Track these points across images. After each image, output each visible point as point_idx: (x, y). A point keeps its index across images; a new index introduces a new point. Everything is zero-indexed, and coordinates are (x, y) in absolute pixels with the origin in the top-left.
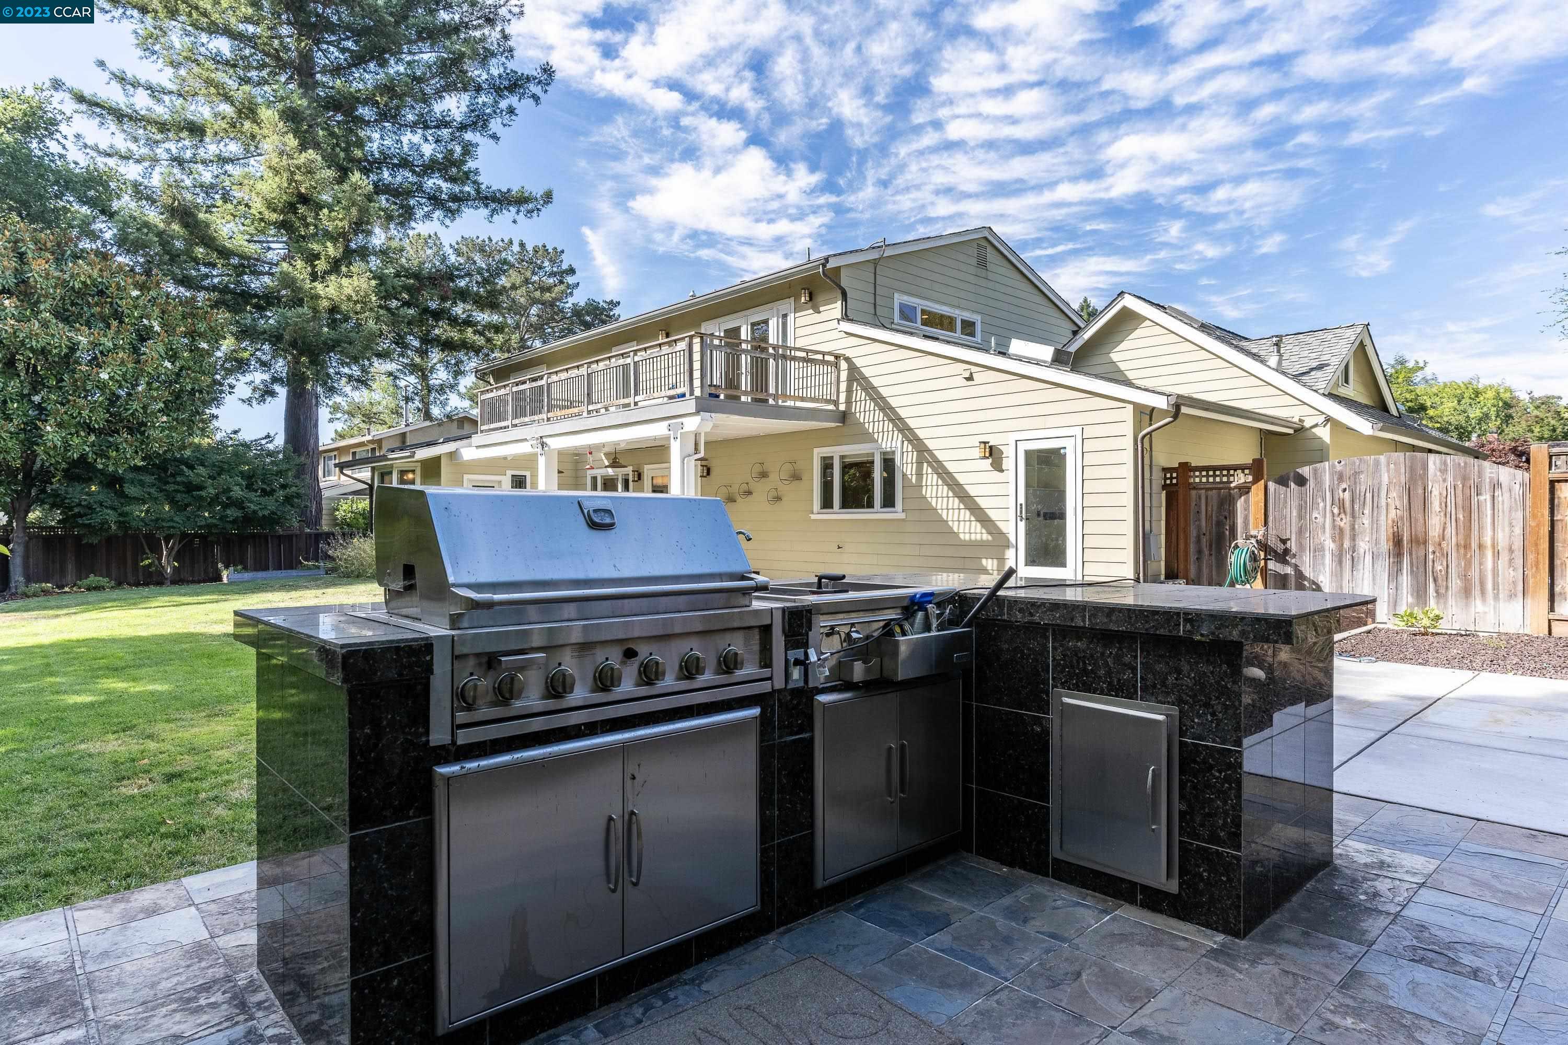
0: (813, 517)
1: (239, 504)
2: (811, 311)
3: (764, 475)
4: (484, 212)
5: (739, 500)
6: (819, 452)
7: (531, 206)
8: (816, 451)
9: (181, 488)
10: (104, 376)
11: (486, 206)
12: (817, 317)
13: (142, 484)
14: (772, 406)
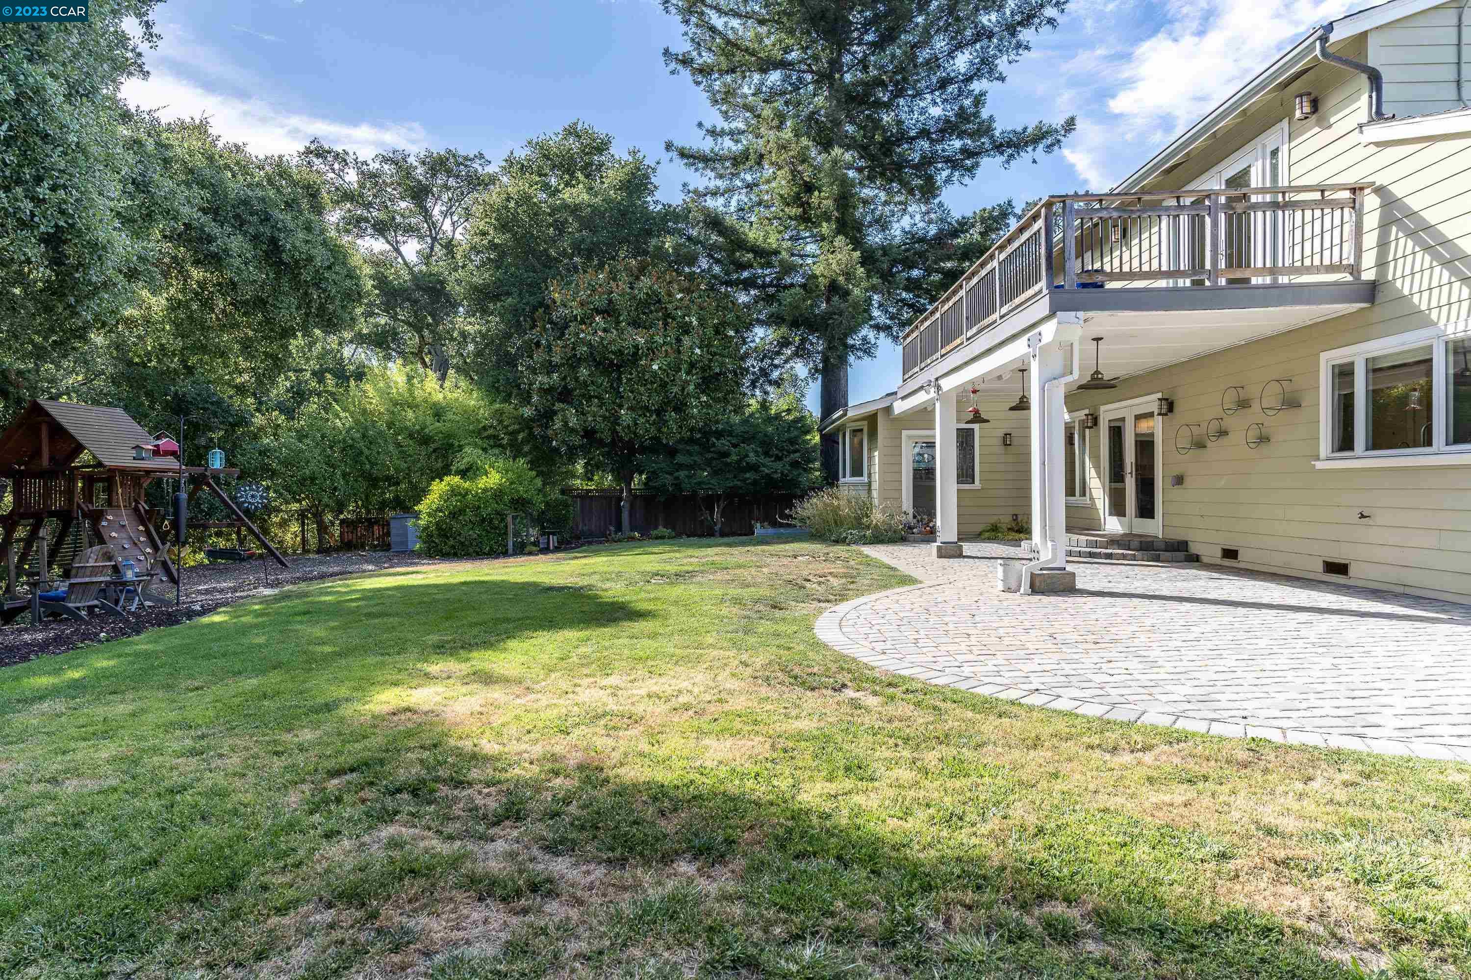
0: (1319, 465)
1: (754, 468)
2: (1317, 129)
3: (1244, 404)
4: (1000, 159)
5: (1209, 444)
6: (1329, 359)
7: (1049, 141)
8: (1324, 356)
9: (715, 456)
10: (655, 367)
11: (1002, 153)
12: (1327, 136)
13: (690, 453)
14: (1209, 289)
